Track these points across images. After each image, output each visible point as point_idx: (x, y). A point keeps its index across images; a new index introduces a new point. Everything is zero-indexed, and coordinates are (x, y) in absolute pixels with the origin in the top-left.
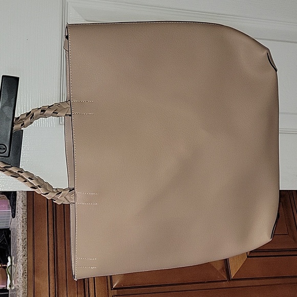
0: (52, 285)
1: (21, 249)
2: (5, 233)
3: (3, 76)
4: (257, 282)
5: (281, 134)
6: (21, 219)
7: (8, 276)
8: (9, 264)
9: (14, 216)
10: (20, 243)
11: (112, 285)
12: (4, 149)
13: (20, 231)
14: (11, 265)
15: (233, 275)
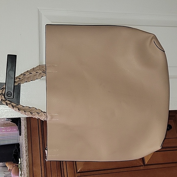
0: (43, 172)
1: (25, 152)
2: (17, 145)
3: (8, 55)
4: (161, 166)
5: (171, 79)
6: (24, 136)
7: (20, 169)
8: (20, 163)
9: (20, 134)
10: (24, 149)
11: (77, 171)
12: (11, 94)
13: (24, 142)
14: (21, 163)
15: (146, 163)
